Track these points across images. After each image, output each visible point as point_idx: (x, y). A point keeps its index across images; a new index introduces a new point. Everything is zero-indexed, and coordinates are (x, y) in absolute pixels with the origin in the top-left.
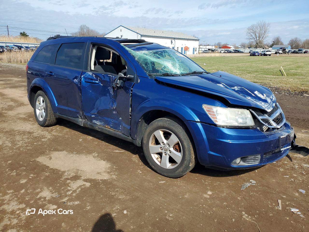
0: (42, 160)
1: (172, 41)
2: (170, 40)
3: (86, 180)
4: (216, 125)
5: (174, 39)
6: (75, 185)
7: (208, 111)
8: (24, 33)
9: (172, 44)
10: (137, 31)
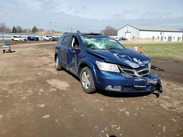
0: (48, 81)
1: (161, 33)
2: (160, 33)
3: (56, 89)
4: (100, 70)
5: (163, 31)
6: (51, 90)
7: (97, 64)
8: (78, 31)
9: (161, 35)
10: (137, 28)
